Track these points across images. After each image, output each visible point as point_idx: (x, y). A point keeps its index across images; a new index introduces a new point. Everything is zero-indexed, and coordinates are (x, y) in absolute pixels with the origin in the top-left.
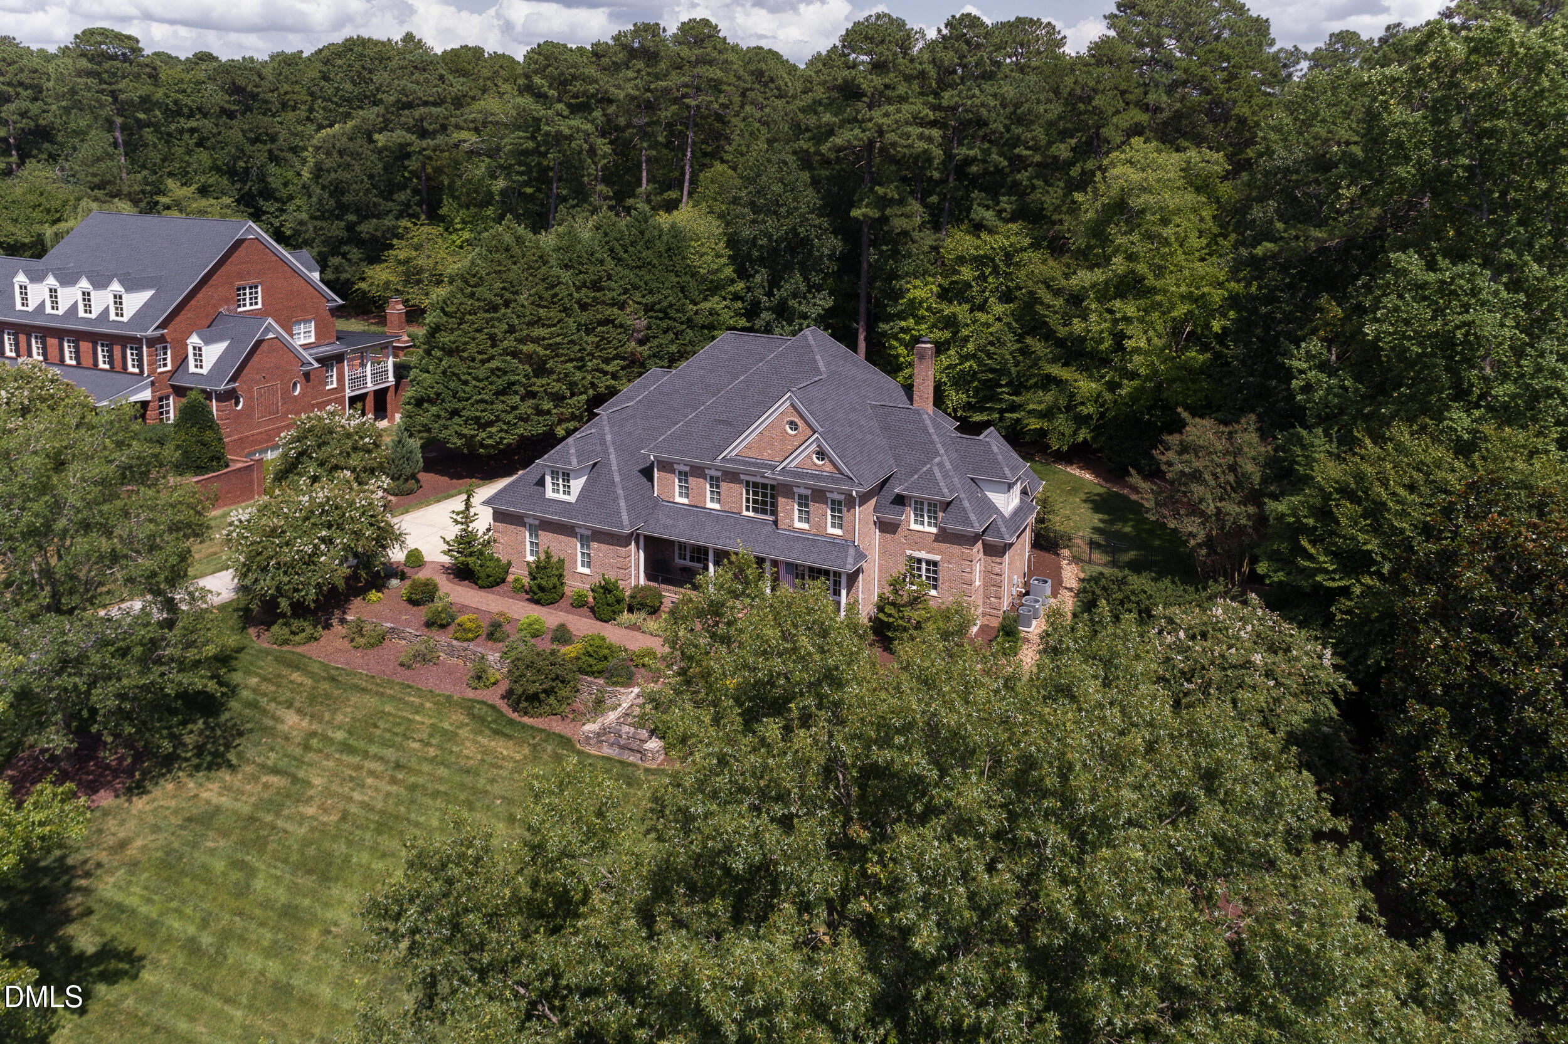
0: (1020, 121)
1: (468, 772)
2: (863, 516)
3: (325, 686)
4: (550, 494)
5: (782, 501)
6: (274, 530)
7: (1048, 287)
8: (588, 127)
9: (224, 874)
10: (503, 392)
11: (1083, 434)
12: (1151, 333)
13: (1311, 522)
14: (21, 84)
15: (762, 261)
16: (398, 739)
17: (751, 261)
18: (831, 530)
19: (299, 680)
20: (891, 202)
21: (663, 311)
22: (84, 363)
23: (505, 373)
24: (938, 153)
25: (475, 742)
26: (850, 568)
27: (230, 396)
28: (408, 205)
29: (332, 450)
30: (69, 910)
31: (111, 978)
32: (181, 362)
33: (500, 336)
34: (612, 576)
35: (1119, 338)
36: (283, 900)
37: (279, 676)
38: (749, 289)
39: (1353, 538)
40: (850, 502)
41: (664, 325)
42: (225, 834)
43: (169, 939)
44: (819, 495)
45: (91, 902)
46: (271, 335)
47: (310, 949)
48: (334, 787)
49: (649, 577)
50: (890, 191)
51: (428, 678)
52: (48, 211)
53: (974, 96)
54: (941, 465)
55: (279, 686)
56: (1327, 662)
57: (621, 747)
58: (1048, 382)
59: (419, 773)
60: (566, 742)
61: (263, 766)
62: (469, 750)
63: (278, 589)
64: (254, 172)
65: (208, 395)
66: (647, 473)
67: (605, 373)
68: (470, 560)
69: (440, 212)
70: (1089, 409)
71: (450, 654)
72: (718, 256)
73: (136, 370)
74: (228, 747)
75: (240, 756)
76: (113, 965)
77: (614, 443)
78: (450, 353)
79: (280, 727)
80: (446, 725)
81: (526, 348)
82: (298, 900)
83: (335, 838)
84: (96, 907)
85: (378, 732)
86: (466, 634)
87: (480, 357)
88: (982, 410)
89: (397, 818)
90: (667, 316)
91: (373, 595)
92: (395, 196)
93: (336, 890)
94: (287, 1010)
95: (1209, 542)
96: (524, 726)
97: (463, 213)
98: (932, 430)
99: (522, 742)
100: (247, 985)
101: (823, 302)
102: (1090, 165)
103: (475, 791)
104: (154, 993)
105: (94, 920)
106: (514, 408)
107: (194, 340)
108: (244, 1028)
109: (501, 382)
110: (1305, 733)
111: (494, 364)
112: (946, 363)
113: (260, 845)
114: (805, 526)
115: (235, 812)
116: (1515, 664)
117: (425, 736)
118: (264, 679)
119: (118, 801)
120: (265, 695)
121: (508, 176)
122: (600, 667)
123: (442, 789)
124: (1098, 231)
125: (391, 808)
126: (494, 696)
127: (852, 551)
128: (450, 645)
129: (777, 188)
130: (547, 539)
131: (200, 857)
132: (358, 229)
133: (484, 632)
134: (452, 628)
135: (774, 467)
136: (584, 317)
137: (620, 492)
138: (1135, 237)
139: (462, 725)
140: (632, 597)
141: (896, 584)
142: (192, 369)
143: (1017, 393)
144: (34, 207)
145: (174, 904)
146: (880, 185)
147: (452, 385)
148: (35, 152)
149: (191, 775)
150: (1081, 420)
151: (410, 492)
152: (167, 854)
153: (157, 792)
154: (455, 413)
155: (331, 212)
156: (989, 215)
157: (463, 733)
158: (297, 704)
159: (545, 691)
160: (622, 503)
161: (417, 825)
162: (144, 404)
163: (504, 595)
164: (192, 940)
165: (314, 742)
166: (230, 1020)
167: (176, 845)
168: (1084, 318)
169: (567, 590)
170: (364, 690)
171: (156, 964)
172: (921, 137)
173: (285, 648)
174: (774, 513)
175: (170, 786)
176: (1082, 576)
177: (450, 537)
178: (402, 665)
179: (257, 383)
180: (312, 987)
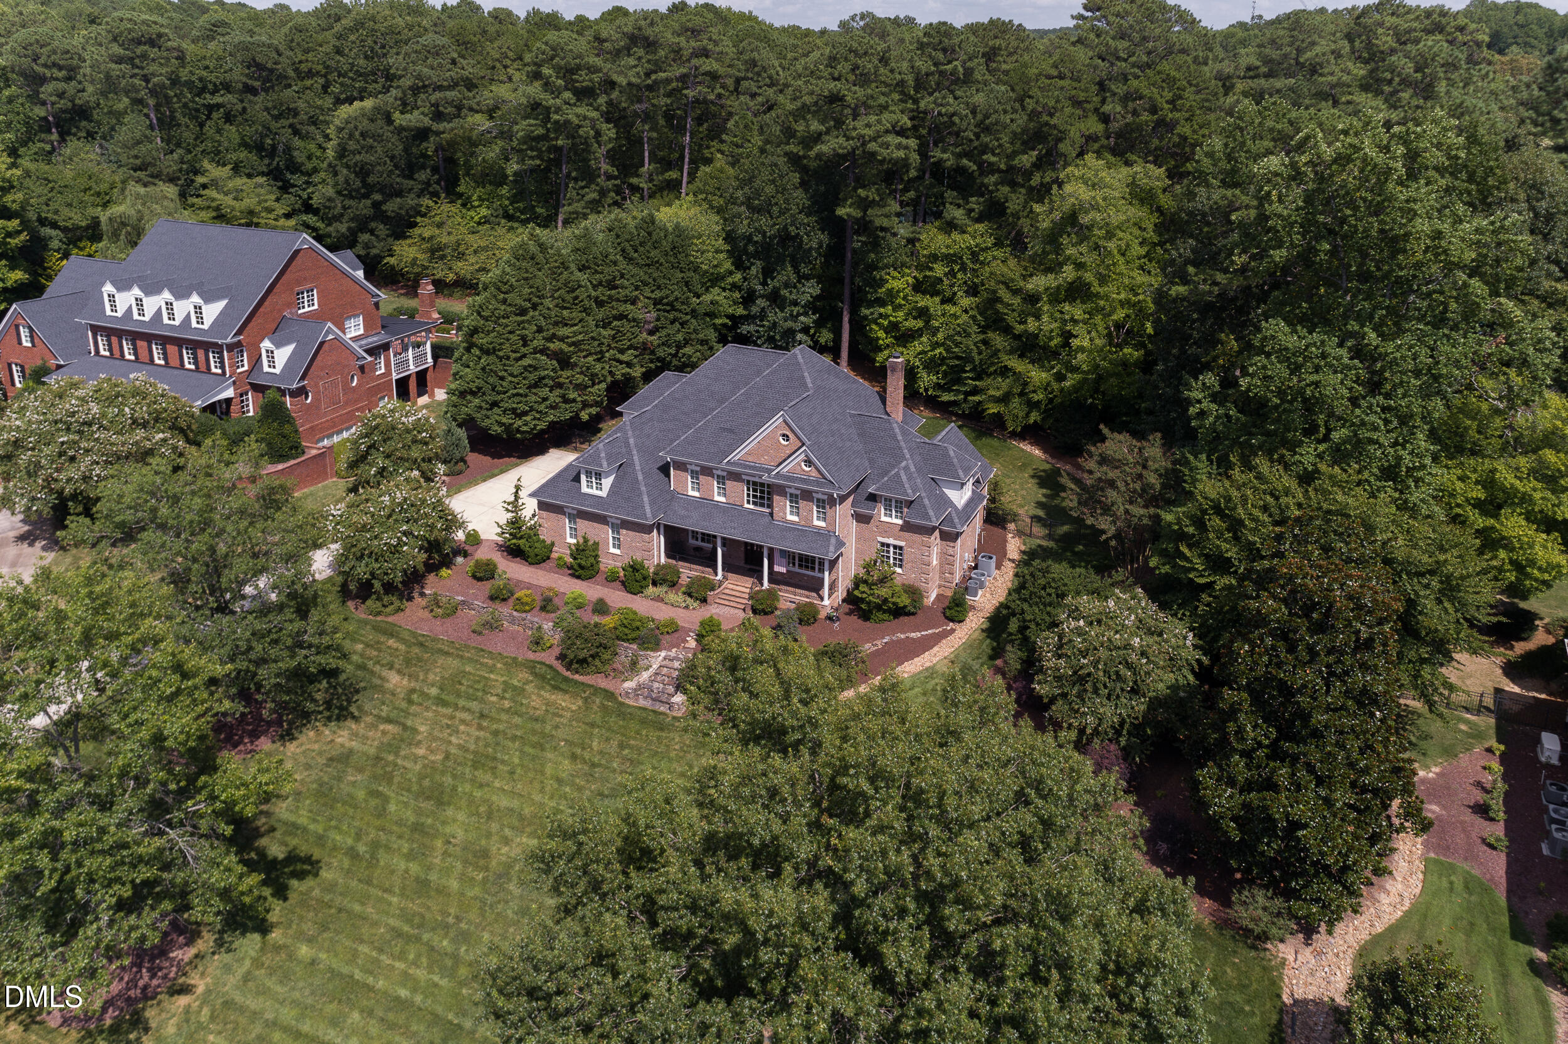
0: (987, 130)
1: (536, 720)
2: (843, 512)
3: (416, 650)
4: (585, 489)
5: (776, 498)
6: (364, 526)
7: (1008, 287)
8: (594, 114)
9: (366, 801)
10: (536, 385)
11: (1034, 417)
12: (1094, 334)
13: (1191, 530)
14: (54, 65)
15: (756, 255)
16: (480, 694)
17: (747, 254)
18: (817, 523)
19: (395, 645)
20: (872, 204)
21: (671, 304)
22: (172, 364)
23: (536, 369)
24: (915, 158)
25: (539, 696)
26: (832, 556)
27: (302, 392)
28: (428, 184)
29: (396, 444)
30: (257, 828)
31: (301, 875)
32: (256, 362)
33: (530, 337)
34: (638, 557)
35: (1068, 336)
36: (412, 819)
37: (378, 642)
38: (745, 279)
39: (1218, 547)
40: (832, 502)
41: (671, 316)
42: (361, 770)
43: (335, 848)
44: (807, 495)
45: (273, 822)
46: (331, 337)
47: (438, 853)
48: (436, 733)
49: (668, 556)
50: (871, 193)
51: (496, 643)
52: (98, 194)
53: (948, 104)
54: (906, 468)
55: (379, 650)
56: (1188, 643)
57: (654, 700)
58: (1005, 371)
59: (499, 721)
60: (610, 695)
61: (379, 717)
62: (536, 702)
63: (372, 574)
64: (281, 147)
65: (282, 392)
66: (665, 469)
67: (621, 362)
68: (522, 542)
69: (458, 189)
70: (1039, 396)
71: (512, 622)
72: (717, 251)
73: (219, 371)
74: (349, 701)
75: (360, 708)
76: (299, 866)
77: (636, 445)
78: (487, 352)
79: (387, 685)
80: (515, 682)
81: (554, 346)
82: (423, 820)
83: (443, 773)
84: (276, 825)
85: (463, 688)
86: (522, 606)
87: (514, 355)
88: (949, 390)
89: (487, 757)
90: (674, 309)
91: (444, 572)
92: (416, 176)
93: (450, 812)
94: (429, 897)
95: (1118, 536)
96: (576, 682)
97: (480, 191)
98: (900, 438)
99: (575, 695)
100: (397, 881)
101: (812, 289)
102: (1049, 177)
103: (543, 735)
104: (331, 887)
105: (278, 834)
106: (545, 399)
107: (266, 344)
108: (401, 909)
109: (533, 377)
110: (1167, 697)
111: (526, 362)
112: (919, 349)
113: (388, 778)
114: (795, 518)
115: (364, 754)
116: (1294, 667)
117: (500, 691)
118: (367, 645)
119: (275, 746)
120: (370, 659)
121: (522, 161)
122: (634, 635)
123: (519, 733)
124: (1053, 238)
125: (481, 749)
126: (549, 657)
127: (833, 541)
128: (511, 615)
129: (769, 190)
130: (583, 525)
131: (345, 788)
132: (384, 208)
133: (538, 604)
134: (511, 601)
135: (769, 471)
136: (601, 314)
137: (643, 488)
138: (1084, 248)
139: (527, 682)
140: (655, 574)
141: (868, 567)
142: (266, 369)
143: (978, 378)
144: (85, 190)
145: (333, 823)
146: (864, 187)
147: (491, 380)
148: (74, 130)
149: (325, 725)
150: (1032, 405)
151: (460, 473)
152: (321, 785)
153: (302, 738)
154: (495, 404)
155: (357, 190)
156: (958, 214)
157: (529, 688)
158: (397, 666)
159: (592, 656)
160: (646, 499)
161: (503, 762)
162: (228, 401)
163: (550, 571)
164: (352, 848)
165: (415, 697)
166: (390, 904)
167: (326, 779)
168: (1038, 317)
169: (602, 567)
170: (447, 654)
171: (329, 865)
172: (899, 147)
173: (379, 618)
174: (770, 506)
175: (311, 734)
176: (1023, 548)
177: (503, 522)
178: (474, 632)
179: (321, 379)
180: (443, 881)
